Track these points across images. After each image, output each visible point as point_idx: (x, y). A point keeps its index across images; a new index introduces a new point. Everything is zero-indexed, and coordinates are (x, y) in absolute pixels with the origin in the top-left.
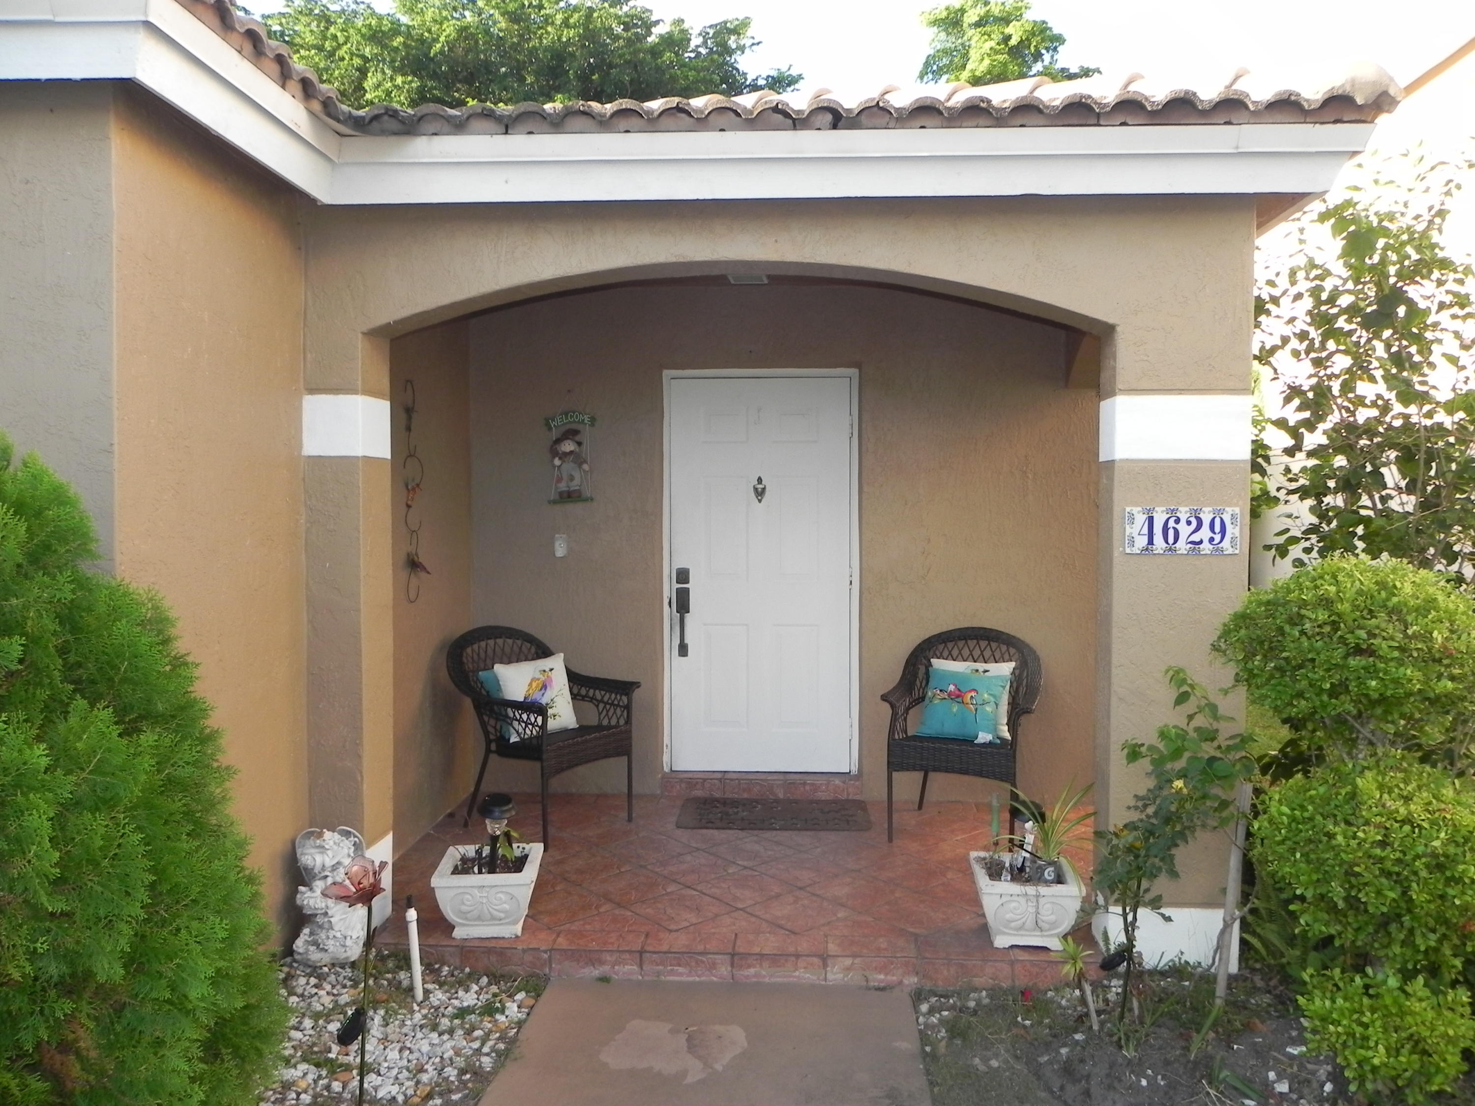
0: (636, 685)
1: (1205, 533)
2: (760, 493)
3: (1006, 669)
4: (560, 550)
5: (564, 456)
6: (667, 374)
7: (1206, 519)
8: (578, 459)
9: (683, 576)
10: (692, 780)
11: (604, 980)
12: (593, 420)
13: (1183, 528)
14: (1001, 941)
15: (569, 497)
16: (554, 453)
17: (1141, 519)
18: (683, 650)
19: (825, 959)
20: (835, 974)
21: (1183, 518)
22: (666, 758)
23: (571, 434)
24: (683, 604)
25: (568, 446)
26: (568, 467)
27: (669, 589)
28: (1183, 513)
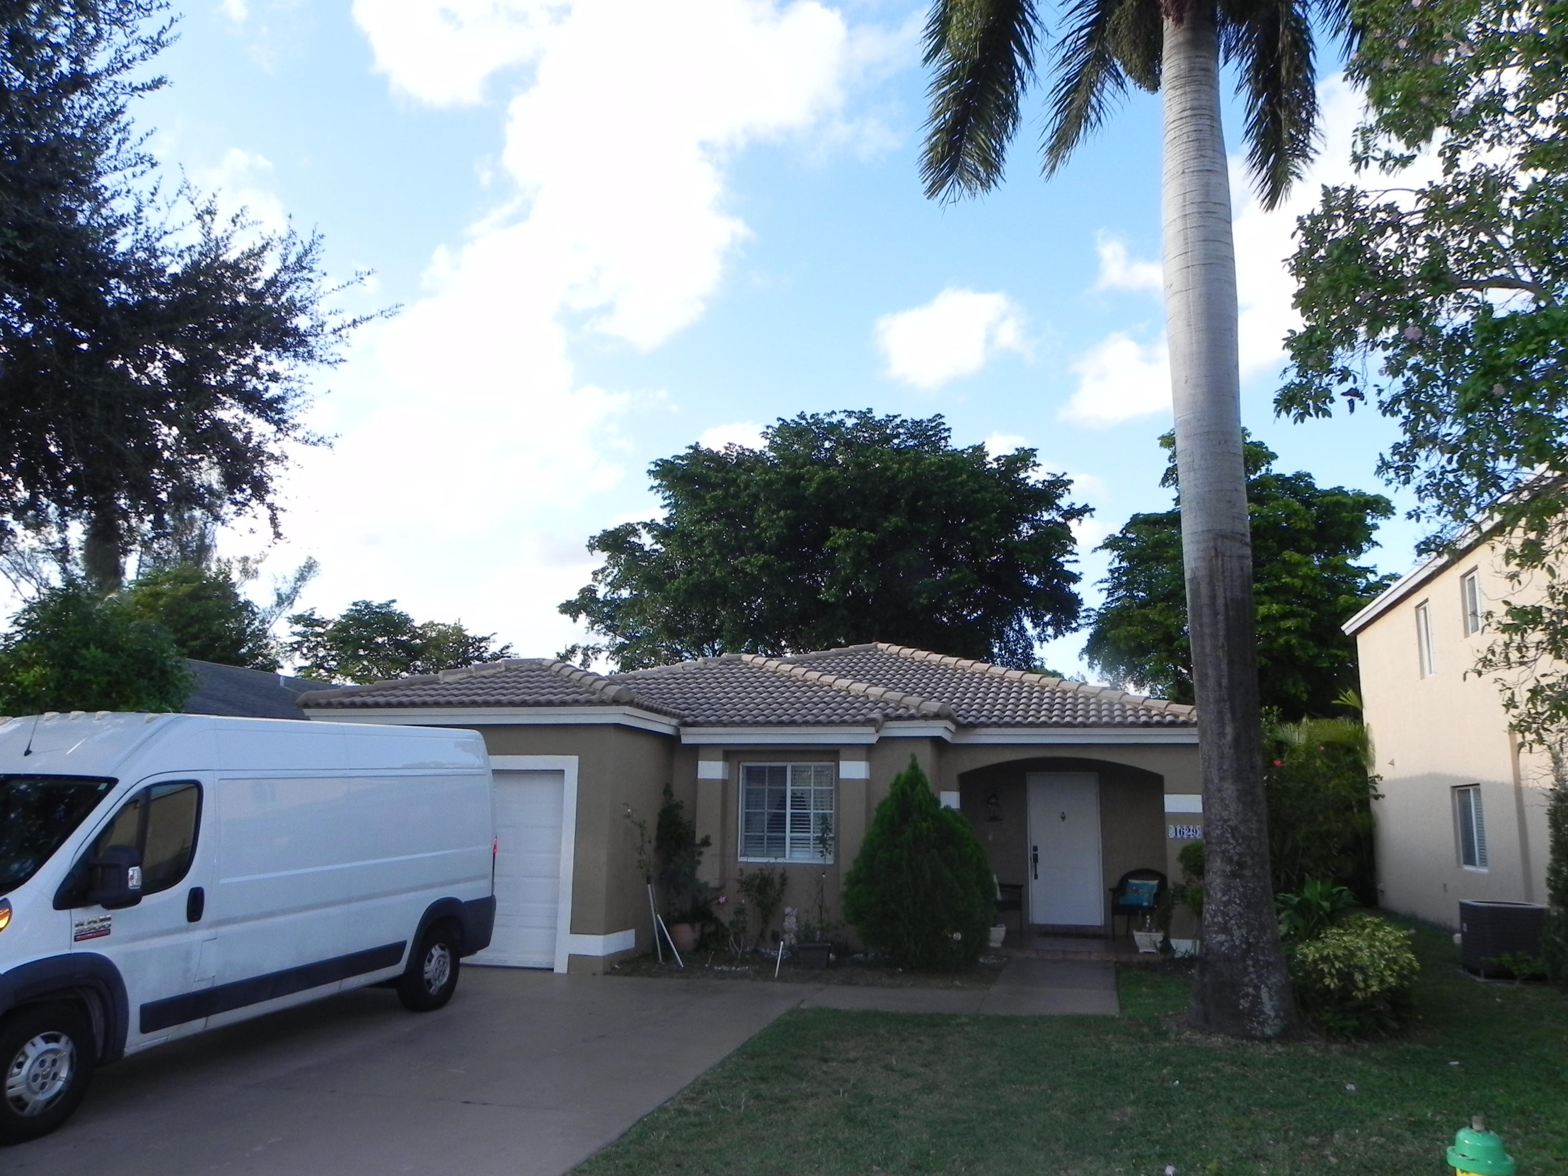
0: (1020, 888)
1: (1191, 833)
2: (1063, 818)
3: (1155, 882)
4: (990, 838)
5: (992, 804)
6: (1027, 774)
7: (1191, 829)
8: (996, 805)
9: (1035, 849)
10: (1040, 926)
11: (1027, 957)
13: (1185, 832)
14: (1141, 951)
15: (994, 819)
16: (989, 802)
17: (1173, 829)
18: (1036, 877)
19: (1090, 953)
20: (1094, 957)
22: (1031, 918)
23: (994, 795)
24: (1036, 859)
25: (993, 800)
26: (993, 808)
27: (1030, 853)
28: (1185, 827)
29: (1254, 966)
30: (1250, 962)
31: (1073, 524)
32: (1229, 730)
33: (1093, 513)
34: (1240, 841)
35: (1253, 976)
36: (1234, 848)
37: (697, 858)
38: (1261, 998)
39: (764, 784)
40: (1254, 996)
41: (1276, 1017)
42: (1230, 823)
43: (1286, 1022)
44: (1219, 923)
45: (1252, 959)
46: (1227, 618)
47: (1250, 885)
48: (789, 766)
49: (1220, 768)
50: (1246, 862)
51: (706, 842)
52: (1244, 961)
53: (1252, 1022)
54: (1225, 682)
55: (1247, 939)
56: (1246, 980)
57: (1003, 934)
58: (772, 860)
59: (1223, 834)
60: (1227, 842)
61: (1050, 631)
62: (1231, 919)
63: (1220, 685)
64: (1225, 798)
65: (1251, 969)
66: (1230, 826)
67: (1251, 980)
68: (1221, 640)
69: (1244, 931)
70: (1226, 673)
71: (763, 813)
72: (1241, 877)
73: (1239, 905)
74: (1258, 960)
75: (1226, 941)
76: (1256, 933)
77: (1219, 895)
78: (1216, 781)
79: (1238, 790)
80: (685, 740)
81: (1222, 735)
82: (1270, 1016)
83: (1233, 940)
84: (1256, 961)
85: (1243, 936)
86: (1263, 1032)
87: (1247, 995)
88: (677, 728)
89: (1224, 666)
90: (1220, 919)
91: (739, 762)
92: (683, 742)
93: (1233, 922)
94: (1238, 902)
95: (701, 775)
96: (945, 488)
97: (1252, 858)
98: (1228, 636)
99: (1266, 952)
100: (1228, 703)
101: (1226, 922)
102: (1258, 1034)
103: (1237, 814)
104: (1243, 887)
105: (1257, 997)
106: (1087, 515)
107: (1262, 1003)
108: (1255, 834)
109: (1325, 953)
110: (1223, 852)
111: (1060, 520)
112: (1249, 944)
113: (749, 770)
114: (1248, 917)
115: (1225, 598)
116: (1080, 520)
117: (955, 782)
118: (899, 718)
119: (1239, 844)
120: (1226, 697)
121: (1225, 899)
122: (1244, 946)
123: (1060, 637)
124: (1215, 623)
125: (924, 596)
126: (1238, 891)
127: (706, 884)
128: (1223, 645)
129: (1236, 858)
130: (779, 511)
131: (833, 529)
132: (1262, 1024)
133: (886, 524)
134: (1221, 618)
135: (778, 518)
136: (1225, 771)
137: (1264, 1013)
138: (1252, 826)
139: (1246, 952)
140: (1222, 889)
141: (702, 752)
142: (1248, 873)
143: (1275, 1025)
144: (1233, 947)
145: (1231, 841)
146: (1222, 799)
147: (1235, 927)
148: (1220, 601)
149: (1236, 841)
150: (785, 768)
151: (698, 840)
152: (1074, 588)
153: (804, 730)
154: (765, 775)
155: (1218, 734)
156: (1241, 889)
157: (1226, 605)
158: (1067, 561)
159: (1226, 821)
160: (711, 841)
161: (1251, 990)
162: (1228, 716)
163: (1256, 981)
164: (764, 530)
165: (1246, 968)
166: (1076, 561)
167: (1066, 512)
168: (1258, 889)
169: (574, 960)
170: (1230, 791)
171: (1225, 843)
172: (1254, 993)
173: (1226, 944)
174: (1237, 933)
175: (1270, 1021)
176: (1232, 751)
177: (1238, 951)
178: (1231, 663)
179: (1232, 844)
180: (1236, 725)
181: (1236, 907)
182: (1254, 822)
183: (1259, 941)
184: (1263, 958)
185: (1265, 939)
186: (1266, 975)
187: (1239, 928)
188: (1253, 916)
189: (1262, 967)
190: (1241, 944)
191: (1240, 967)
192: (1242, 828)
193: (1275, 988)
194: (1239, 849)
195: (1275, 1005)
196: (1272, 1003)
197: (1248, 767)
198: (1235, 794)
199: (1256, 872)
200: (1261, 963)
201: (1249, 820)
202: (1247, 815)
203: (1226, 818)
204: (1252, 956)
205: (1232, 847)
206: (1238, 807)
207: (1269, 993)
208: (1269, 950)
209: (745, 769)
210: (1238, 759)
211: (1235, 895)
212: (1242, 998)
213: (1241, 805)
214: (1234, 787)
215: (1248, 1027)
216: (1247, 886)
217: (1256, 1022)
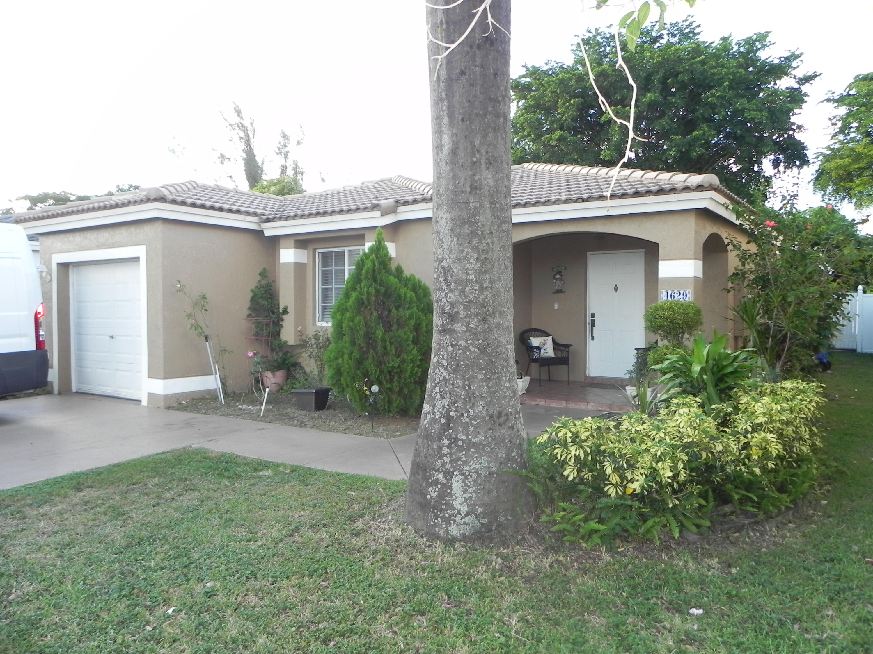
0: (571, 345)
1: (681, 296)
2: (616, 289)
4: (556, 307)
5: (556, 279)
6: (588, 253)
7: (682, 293)
8: (561, 280)
9: (593, 315)
12: (565, 269)
13: (676, 296)
16: (554, 278)
17: (665, 293)
18: (593, 338)
21: (676, 292)
22: (587, 372)
23: (559, 273)
24: (593, 324)
25: (558, 276)
26: (558, 283)
27: (589, 319)
28: (676, 291)
29: (449, 447)
30: (446, 442)
32: (446, 139)
34: (452, 286)
35: (446, 459)
36: (446, 295)
37: (280, 323)
38: (451, 488)
39: (332, 266)
40: (443, 485)
41: (467, 514)
42: (445, 264)
43: (481, 521)
45: (450, 437)
47: (462, 343)
48: (346, 250)
50: (458, 313)
51: (285, 312)
52: (440, 439)
53: (437, 517)
55: (448, 412)
56: (439, 463)
59: (439, 278)
62: (436, 385)
64: (440, 231)
65: (446, 450)
66: (444, 268)
67: (444, 464)
69: (446, 402)
71: (332, 288)
73: (446, 369)
74: (456, 440)
75: (429, 413)
76: (460, 404)
79: (452, 219)
80: (267, 233)
81: (440, 147)
82: (459, 513)
83: (434, 413)
84: (454, 441)
85: (444, 407)
86: (447, 531)
87: (437, 482)
88: (259, 225)
91: (314, 250)
92: (266, 235)
93: (437, 389)
94: (445, 364)
95: (282, 261)
97: (467, 308)
100: (445, 103)
102: (442, 533)
103: (452, 251)
104: (452, 345)
105: (448, 486)
106: (816, 79)
107: (450, 495)
108: (472, 277)
111: (796, 86)
112: (449, 419)
113: (323, 255)
114: (453, 384)
116: (811, 83)
119: (451, 291)
122: (443, 421)
127: (285, 342)
128: (442, 23)
129: (447, 309)
132: (448, 521)
136: (441, 195)
137: (453, 508)
138: (468, 266)
139: (446, 427)
141: (281, 242)
142: (459, 327)
143: (465, 523)
145: (444, 287)
147: (438, 396)
150: (344, 252)
151: (281, 311)
152: (798, 136)
154: (332, 258)
156: (450, 349)
158: (794, 115)
160: (288, 310)
161: (441, 476)
162: (446, 120)
163: (448, 466)
165: (440, 448)
167: (801, 79)
168: (472, 349)
169: (151, 396)
170: (444, 221)
171: (439, 289)
172: (444, 481)
174: (439, 404)
175: (458, 518)
176: (448, 168)
177: (436, 426)
179: (444, 290)
180: (454, 131)
181: (442, 370)
182: (472, 261)
183: (462, 415)
184: (464, 437)
185: (472, 413)
186: (464, 459)
187: (442, 397)
188: (460, 383)
189: (461, 449)
190: (440, 417)
191: (435, 447)
192: (456, 269)
193: (474, 476)
194: (452, 297)
195: (470, 498)
196: (467, 496)
197: (468, 190)
198: (450, 224)
199: (471, 326)
200: (460, 443)
201: (465, 258)
202: (463, 251)
203: (440, 257)
204: (450, 434)
205: (444, 294)
206: (452, 241)
207: (464, 482)
208: (476, 427)
209: (320, 255)
210: (455, 177)
211: (443, 356)
212: (431, 485)
213: (455, 239)
214: (448, 216)
215: (432, 523)
216: (456, 345)
217: (441, 517)
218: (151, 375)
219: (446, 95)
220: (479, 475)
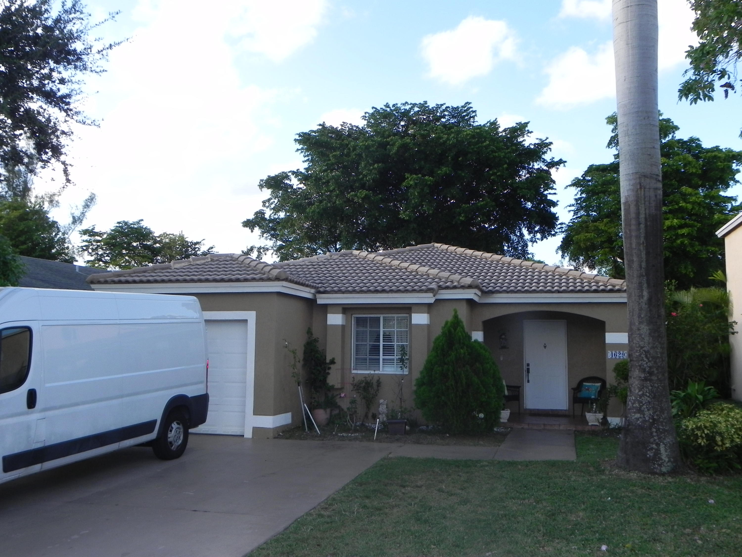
0: (519, 387)
1: (621, 355)
2: (545, 347)
3: (599, 384)
4: (502, 359)
5: (502, 339)
6: (524, 321)
7: (621, 353)
8: (505, 339)
9: (528, 365)
10: (530, 410)
11: (523, 428)
13: (618, 355)
14: (590, 424)
15: (504, 347)
16: (500, 338)
17: (610, 353)
18: (528, 381)
19: (560, 425)
20: (562, 428)
22: (525, 405)
23: (504, 334)
24: (528, 371)
25: (503, 337)
26: (503, 341)
27: (525, 368)
28: (617, 352)
29: (656, 432)
30: (654, 430)
31: (553, 171)
32: (645, 293)
33: (565, 164)
34: (650, 359)
35: (656, 438)
36: (647, 363)
37: (327, 371)
38: (660, 451)
39: (366, 327)
40: (656, 450)
41: (668, 462)
42: (645, 349)
43: (674, 464)
44: (636, 407)
45: (656, 428)
46: (646, 226)
47: (656, 385)
48: (382, 317)
49: (639, 316)
50: (653, 371)
51: (333, 362)
52: (651, 429)
53: (654, 464)
54: (644, 265)
55: (653, 416)
56: (652, 440)
57: (509, 414)
58: (372, 372)
59: (640, 355)
60: (642, 360)
61: (539, 236)
62: (643, 405)
63: (641, 267)
64: (642, 334)
65: (655, 434)
66: (644, 351)
67: (655, 440)
68: (642, 239)
69: (651, 412)
70: (645, 260)
71: (366, 345)
72: (650, 380)
73: (649, 397)
74: (659, 429)
75: (641, 418)
76: (658, 413)
77: (637, 391)
78: (637, 324)
79: (650, 329)
80: (319, 302)
81: (641, 296)
82: (665, 461)
83: (644, 417)
84: (658, 430)
85: (650, 414)
86: (661, 470)
87: (652, 449)
88: (314, 295)
89: (644, 255)
90: (637, 405)
91: (352, 315)
92: (318, 303)
93: (645, 406)
94: (648, 395)
95: (329, 323)
96: (475, 149)
97: (657, 369)
98: (646, 238)
99: (664, 424)
100: (645, 277)
101: (641, 407)
102: (658, 471)
103: (649, 343)
104: (651, 386)
105: (658, 450)
106: (562, 165)
107: (660, 454)
108: (659, 355)
109: (699, 425)
110: (640, 366)
111: (545, 168)
112: (654, 420)
113: (358, 320)
114: (654, 404)
115: (645, 214)
116: (558, 168)
117: (481, 326)
118: (447, 288)
119: (649, 361)
120: (644, 274)
121: (641, 393)
122: (651, 421)
123: (545, 240)
124: (638, 229)
125: (462, 215)
126: (648, 388)
127: (333, 386)
128: (643, 243)
129: (647, 369)
130: (374, 164)
131: (407, 175)
132: (660, 465)
133: (439, 172)
134: (642, 226)
135: (374, 168)
136: (642, 318)
137: (662, 459)
138: (658, 351)
139: (653, 423)
140: (638, 388)
141: (329, 309)
142: (654, 378)
143: (668, 466)
144: (645, 421)
145: (645, 359)
146: (640, 335)
147: (646, 410)
148: (642, 216)
149: (648, 359)
150: (379, 318)
151: (328, 361)
152: (553, 210)
153: (390, 295)
154: (367, 322)
155: (639, 296)
156: (650, 388)
157: (646, 219)
158: (549, 194)
159: (642, 348)
160: (335, 361)
161: (654, 446)
162: (645, 285)
163: (657, 441)
164: (365, 176)
165: (652, 433)
166: (555, 194)
167: (549, 163)
168: (660, 388)
169: (256, 430)
170: (645, 330)
171: (641, 360)
172: (656, 447)
173: (640, 420)
174: (647, 413)
175: (665, 464)
176: (647, 306)
177: (647, 423)
178: (648, 254)
179: (645, 361)
180: (650, 291)
181: (647, 398)
182: (659, 348)
183: (660, 418)
184: (662, 428)
185: (663, 417)
186: (663, 437)
187: (648, 410)
188: (657, 403)
189: (661, 433)
190: (649, 419)
191: (648, 433)
192: (652, 351)
193: (668, 444)
194: (650, 364)
195: (668, 455)
196: (666, 454)
197: (657, 316)
198: (648, 332)
199: (659, 377)
200: (661, 430)
201: (656, 347)
202: (655, 344)
203: (642, 346)
204: (655, 426)
205: (645, 363)
206: (649, 339)
207: (665, 447)
208: (666, 423)
209: (355, 318)
210: (650, 311)
211: (646, 391)
212: (649, 450)
213: (651, 338)
214: (647, 328)
215: (652, 467)
216: (653, 386)
217: (657, 464)
218: (256, 413)
219: (646, 274)
220: (670, 444)
